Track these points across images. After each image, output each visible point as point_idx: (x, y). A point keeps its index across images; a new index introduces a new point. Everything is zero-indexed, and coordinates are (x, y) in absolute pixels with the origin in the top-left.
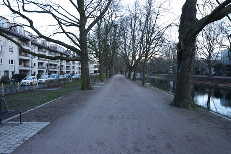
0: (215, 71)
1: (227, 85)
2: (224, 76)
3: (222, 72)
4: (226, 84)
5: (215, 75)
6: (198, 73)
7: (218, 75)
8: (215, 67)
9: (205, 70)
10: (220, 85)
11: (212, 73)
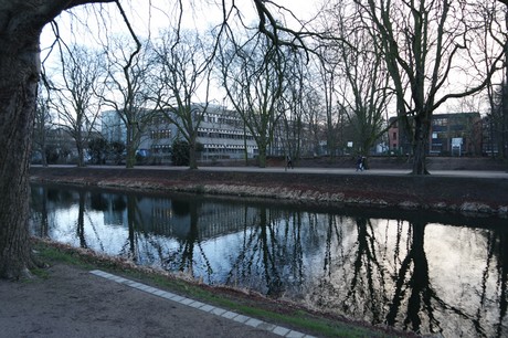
0: (90, 154)
1: (116, 183)
2: (109, 164)
3: (103, 156)
4: (113, 180)
5: (91, 162)
6: (53, 159)
7: (98, 163)
8: (90, 146)
9: (70, 152)
10: (103, 183)
11: (85, 159)
